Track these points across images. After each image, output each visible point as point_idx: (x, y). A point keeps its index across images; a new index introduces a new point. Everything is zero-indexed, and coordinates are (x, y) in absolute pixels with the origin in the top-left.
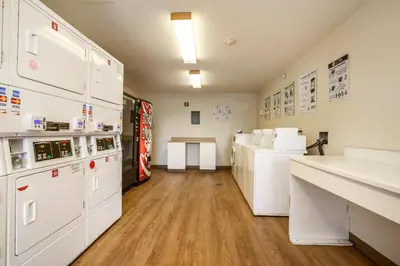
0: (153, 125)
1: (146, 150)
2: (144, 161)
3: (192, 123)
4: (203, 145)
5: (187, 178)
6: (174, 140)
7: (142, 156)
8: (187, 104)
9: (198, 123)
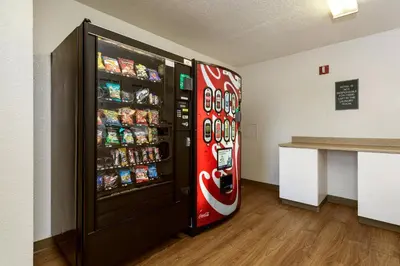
0: (238, 114)
1: (214, 164)
2: (210, 184)
3: (339, 106)
4: (363, 157)
5: (323, 226)
6: (299, 142)
7: (203, 175)
8: (324, 70)
9: (354, 105)
